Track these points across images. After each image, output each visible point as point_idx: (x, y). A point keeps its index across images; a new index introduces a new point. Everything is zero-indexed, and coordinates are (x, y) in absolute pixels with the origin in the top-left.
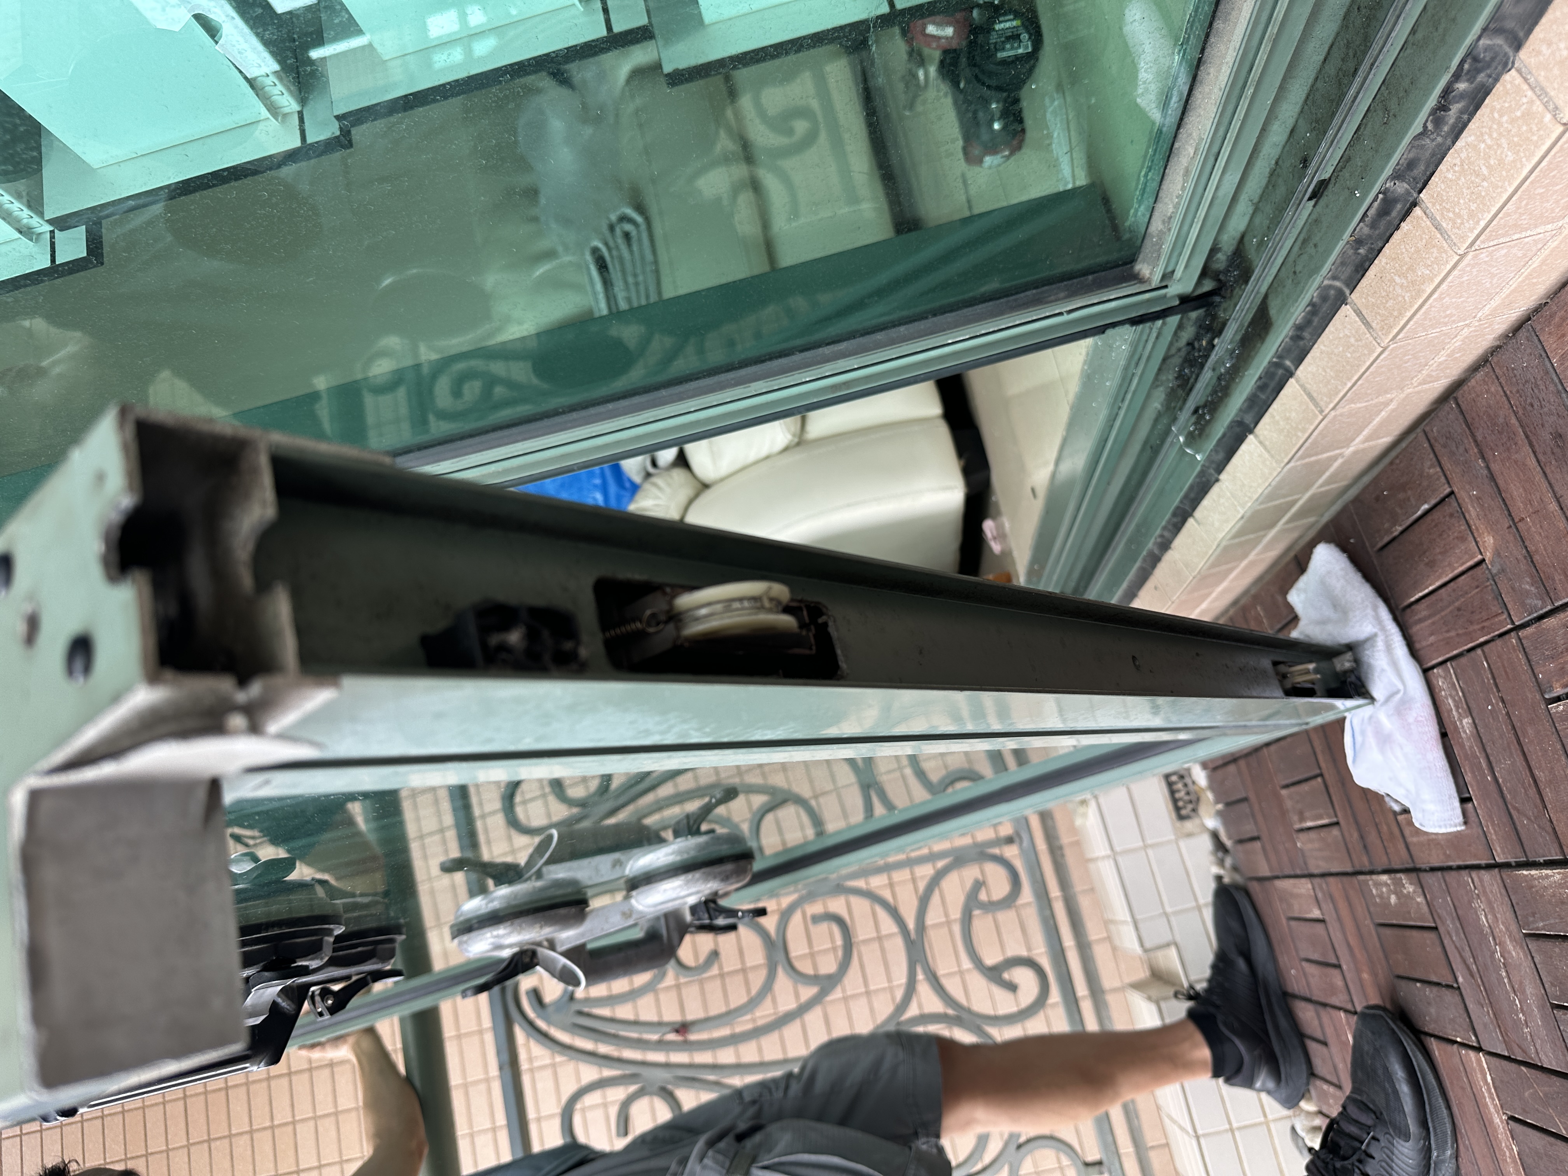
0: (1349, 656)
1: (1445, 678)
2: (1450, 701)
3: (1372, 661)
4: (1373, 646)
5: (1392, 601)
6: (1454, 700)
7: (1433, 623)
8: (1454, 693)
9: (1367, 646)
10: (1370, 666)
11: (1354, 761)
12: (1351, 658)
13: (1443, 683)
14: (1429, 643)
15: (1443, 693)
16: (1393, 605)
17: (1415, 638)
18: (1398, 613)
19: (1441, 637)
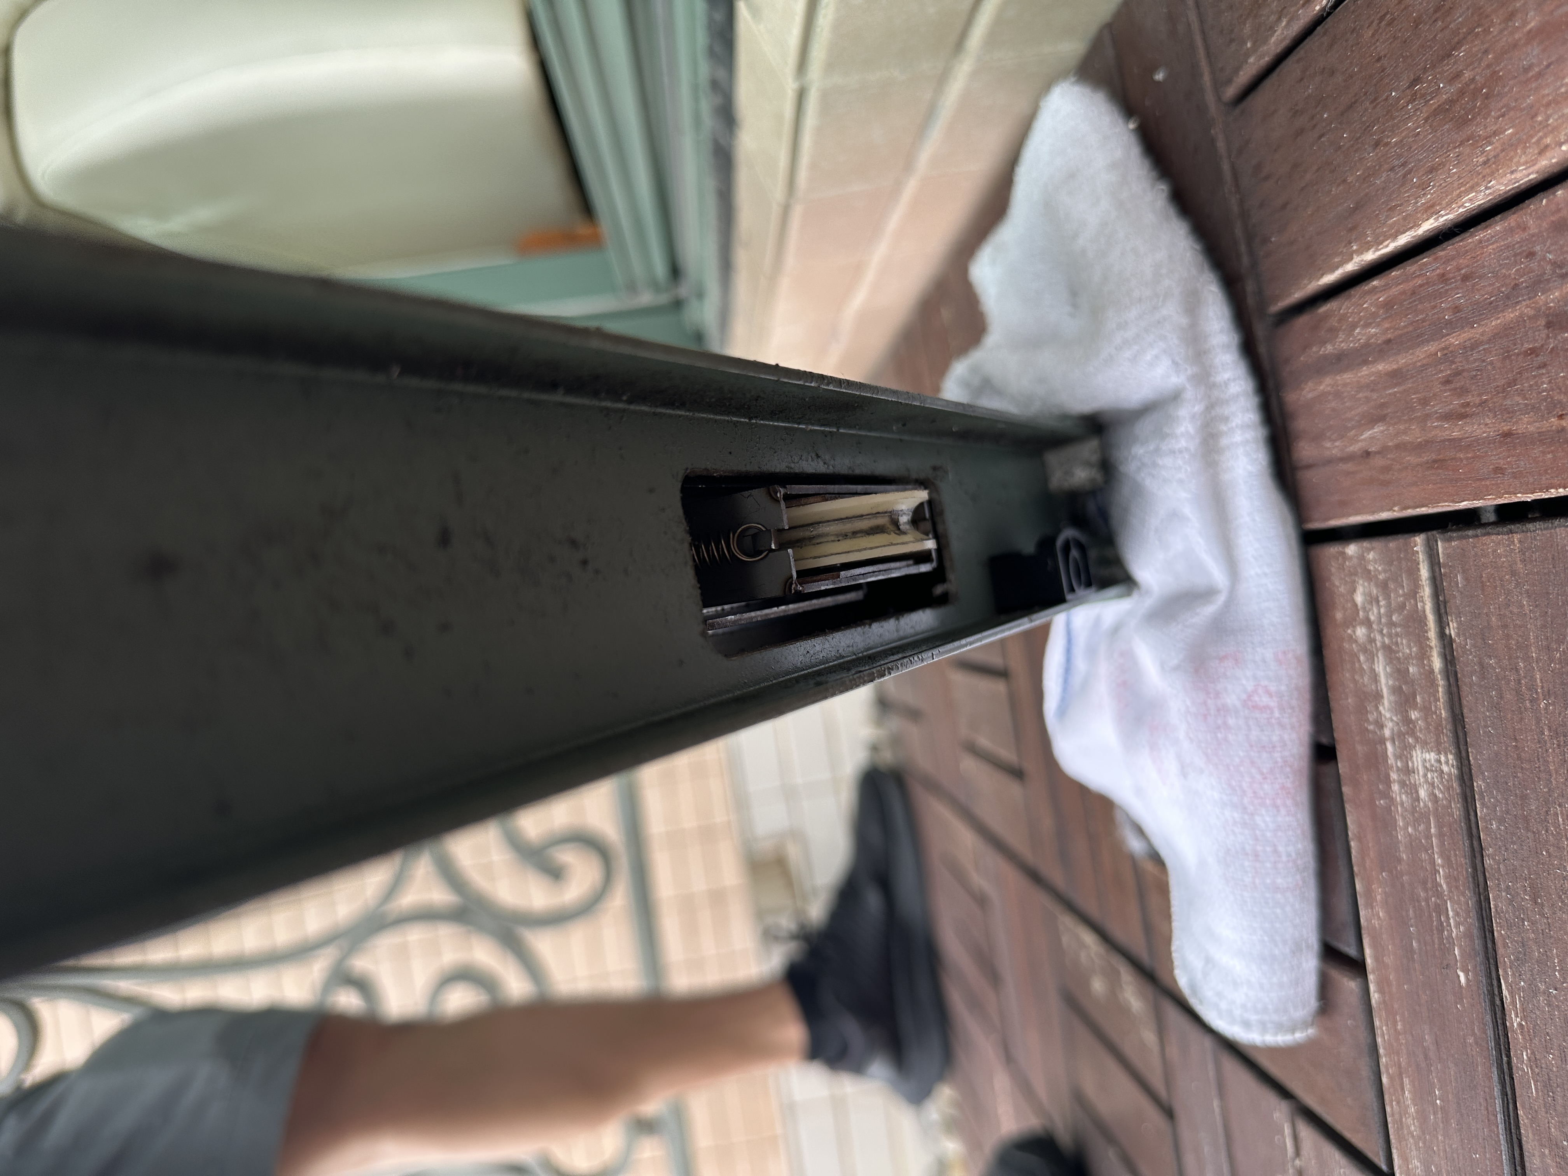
0: (1089, 449)
1: (1384, 586)
2: (1381, 667)
3: (1149, 483)
4: (1161, 435)
5: (1250, 287)
6: (1401, 674)
7: (1396, 376)
8: (1406, 648)
9: (1144, 427)
10: (1138, 490)
11: (1063, 710)
12: (1095, 458)
13: (1372, 600)
14: (1355, 448)
15: (1361, 632)
16: (1251, 301)
17: (1301, 424)
18: (1260, 330)
19: (1415, 434)
